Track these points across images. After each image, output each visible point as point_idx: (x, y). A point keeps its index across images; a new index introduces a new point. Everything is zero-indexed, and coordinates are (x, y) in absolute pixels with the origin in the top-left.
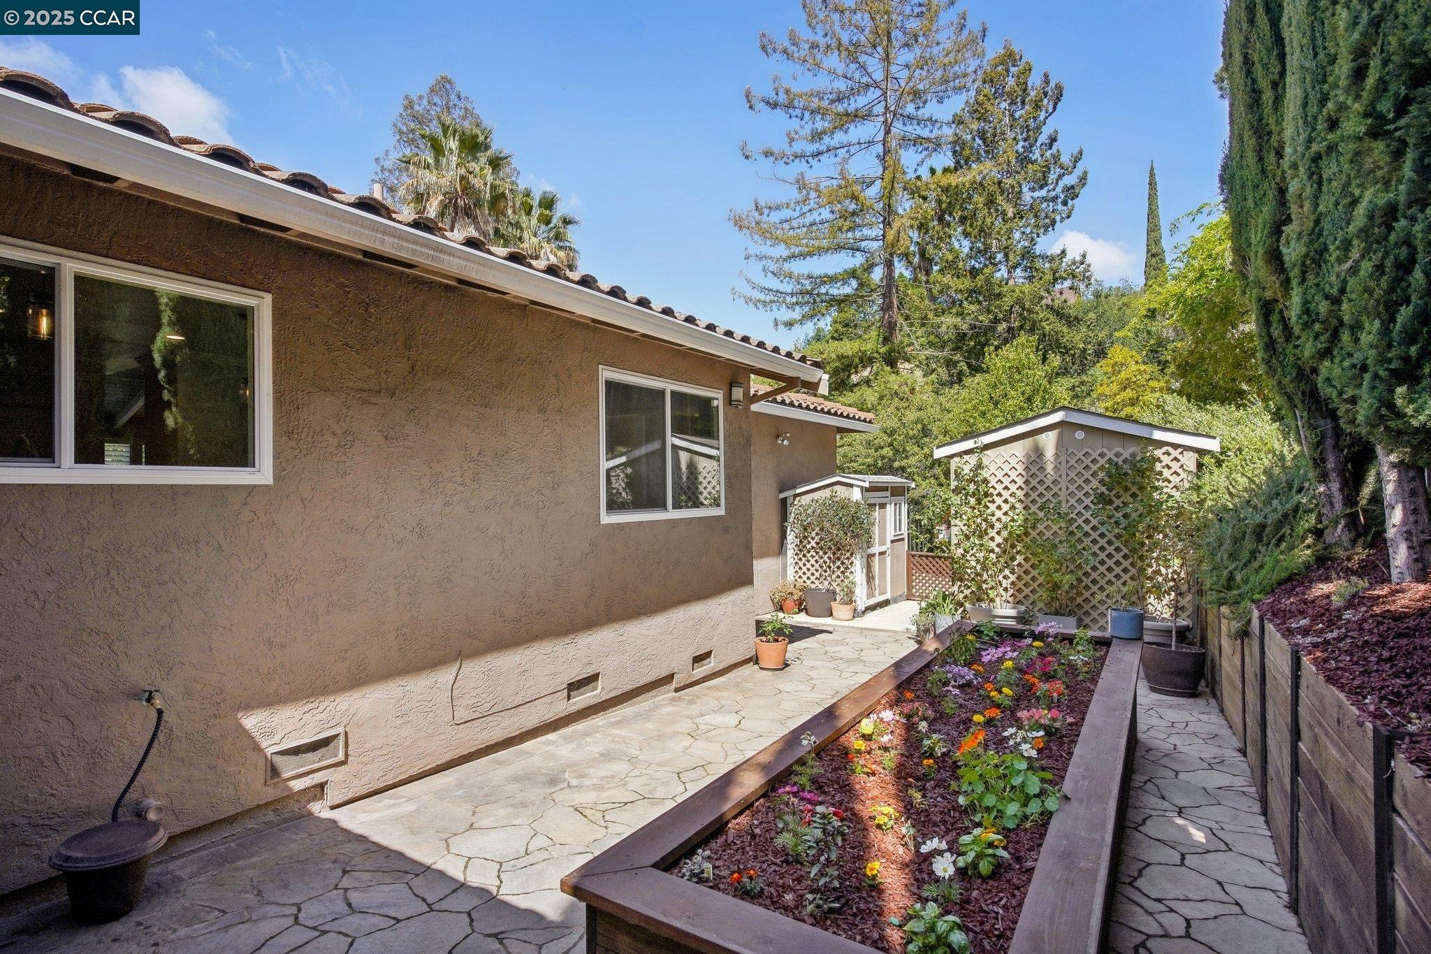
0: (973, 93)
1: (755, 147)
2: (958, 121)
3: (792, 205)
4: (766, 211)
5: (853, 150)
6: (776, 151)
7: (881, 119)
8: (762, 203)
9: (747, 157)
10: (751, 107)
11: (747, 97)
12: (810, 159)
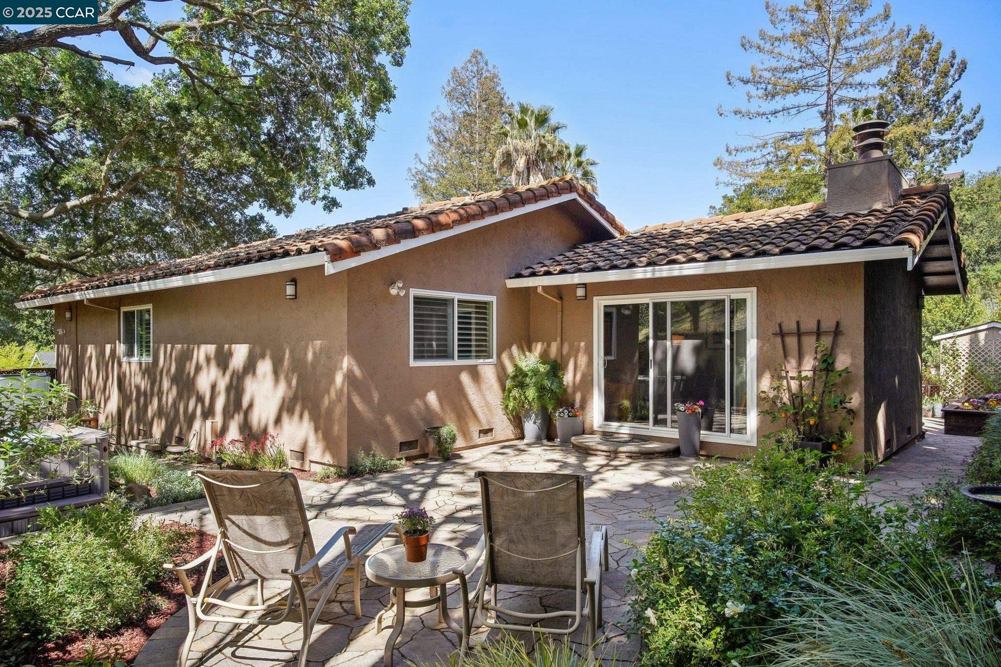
0: (895, 63)
1: (728, 108)
2: (882, 84)
3: (754, 149)
4: (734, 153)
5: (802, 109)
6: (744, 110)
7: (825, 88)
8: (732, 147)
9: (721, 115)
10: (730, 84)
11: (728, 77)
12: (769, 116)
